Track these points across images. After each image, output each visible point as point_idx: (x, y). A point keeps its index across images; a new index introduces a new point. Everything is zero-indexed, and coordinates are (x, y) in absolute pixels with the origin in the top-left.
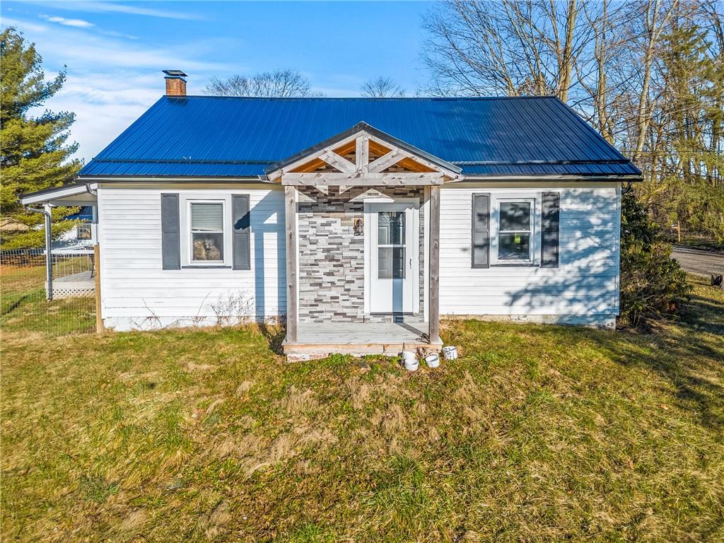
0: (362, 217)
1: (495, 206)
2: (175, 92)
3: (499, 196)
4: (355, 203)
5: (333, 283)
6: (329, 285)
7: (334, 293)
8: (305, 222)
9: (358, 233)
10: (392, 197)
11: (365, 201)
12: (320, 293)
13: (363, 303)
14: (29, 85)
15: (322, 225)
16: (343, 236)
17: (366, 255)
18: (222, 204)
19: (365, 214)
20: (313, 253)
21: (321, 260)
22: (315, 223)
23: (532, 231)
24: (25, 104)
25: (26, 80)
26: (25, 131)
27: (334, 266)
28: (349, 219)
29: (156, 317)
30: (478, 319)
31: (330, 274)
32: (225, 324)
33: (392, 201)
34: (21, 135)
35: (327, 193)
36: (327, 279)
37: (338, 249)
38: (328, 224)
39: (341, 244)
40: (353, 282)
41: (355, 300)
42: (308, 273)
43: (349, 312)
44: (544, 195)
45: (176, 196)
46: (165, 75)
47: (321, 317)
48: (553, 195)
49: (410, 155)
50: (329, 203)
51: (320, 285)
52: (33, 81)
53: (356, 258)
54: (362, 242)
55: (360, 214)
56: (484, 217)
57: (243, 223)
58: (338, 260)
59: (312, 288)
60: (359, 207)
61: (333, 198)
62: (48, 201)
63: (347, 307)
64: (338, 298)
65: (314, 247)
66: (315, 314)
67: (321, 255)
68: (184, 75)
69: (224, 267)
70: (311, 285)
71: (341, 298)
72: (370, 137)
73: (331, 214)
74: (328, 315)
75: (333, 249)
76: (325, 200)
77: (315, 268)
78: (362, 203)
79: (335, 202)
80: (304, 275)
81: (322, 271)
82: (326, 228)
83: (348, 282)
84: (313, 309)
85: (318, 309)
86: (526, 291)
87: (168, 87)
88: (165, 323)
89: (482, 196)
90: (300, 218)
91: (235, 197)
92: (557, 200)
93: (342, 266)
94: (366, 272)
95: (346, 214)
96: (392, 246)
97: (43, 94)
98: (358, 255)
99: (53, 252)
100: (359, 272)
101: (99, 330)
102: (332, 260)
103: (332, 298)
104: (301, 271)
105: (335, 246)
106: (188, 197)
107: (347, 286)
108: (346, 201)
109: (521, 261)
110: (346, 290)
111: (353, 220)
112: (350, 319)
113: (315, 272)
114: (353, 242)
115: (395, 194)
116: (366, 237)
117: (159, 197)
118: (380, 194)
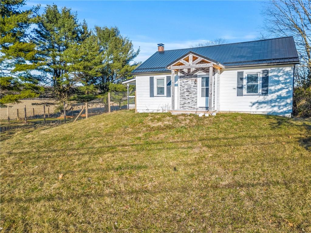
0: (197, 79)
1: (245, 75)
2: (161, 50)
3: (247, 72)
4: (195, 75)
5: (188, 98)
6: (188, 99)
7: (189, 101)
8: (181, 81)
9: (195, 84)
10: (206, 73)
11: (198, 74)
12: (185, 101)
13: (197, 104)
14: (130, 54)
15: (186, 82)
16: (192, 85)
17: (198, 90)
18: (164, 79)
19: (198, 78)
20: (183, 90)
21: (185, 92)
22: (184, 81)
23: (258, 83)
24: (129, 60)
25: (129, 53)
26: (128, 68)
27: (189, 93)
28: (193, 80)
29: (148, 110)
30: (239, 112)
31: (188, 96)
32: (164, 112)
33: (206, 74)
34: (127, 70)
35: (187, 73)
36: (187, 97)
37: (190, 88)
38: (187, 82)
39: (191, 87)
40: (194, 98)
41: (195, 103)
42: (182, 95)
43: (193, 106)
44: (263, 71)
45: (153, 77)
46: (158, 45)
47: (185, 108)
48: (267, 70)
49: (203, 59)
50: (188, 75)
51: (185, 99)
52: (131, 52)
53: (195, 91)
54: (197, 86)
55: (196, 78)
56: (242, 79)
57: (169, 84)
58: (190, 92)
59: (183, 100)
60: (196, 76)
61: (189, 74)
62: (128, 83)
63: (192, 105)
64: (190, 102)
65: (183, 88)
66: (184, 107)
67: (185, 90)
68: (163, 45)
69: (164, 96)
70: (183, 99)
71: (191, 102)
72: (193, 55)
73: (188, 79)
74: (187, 107)
75: (189, 89)
76: (187, 75)
77: (184, 94)
78: (197, 75)
79: (189, 75)
80: (181, 96)
81: (186, 95)
82: (187, 83)
83: (193, 98)
84: (183, 106)
85: (184, 105)
86: (257, 102)
87: (159, 49)
88: (150, 111)
89: (241, 72)
90: (180, 80)
91: (167, 77)
92: (268, 72)
93: (191, 93)
94: (198, 95)
95: (192, 78)
96: (205, 87)
97: (133, 57)
98: (196, 90)
99: (129, 97)
100: (195, 95)
101: (136, 112)
102: (188, 92)
103: (188, 102)
104: (180, 95)
105: (189, 88)
106: (156, 77)
107: (192, 99)
108: (192, 75)
109: (255, 94)
110: (192, 100)
111: (194, 80)
112: (193, 109)
113: (184, 95)
114: (194, 86)
115: (206, 72)
116: (198, 85)
117: (149, 78)
118: (202, 72)
